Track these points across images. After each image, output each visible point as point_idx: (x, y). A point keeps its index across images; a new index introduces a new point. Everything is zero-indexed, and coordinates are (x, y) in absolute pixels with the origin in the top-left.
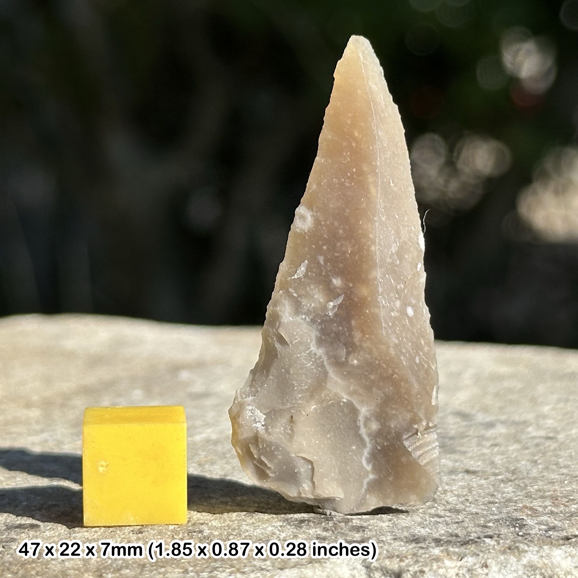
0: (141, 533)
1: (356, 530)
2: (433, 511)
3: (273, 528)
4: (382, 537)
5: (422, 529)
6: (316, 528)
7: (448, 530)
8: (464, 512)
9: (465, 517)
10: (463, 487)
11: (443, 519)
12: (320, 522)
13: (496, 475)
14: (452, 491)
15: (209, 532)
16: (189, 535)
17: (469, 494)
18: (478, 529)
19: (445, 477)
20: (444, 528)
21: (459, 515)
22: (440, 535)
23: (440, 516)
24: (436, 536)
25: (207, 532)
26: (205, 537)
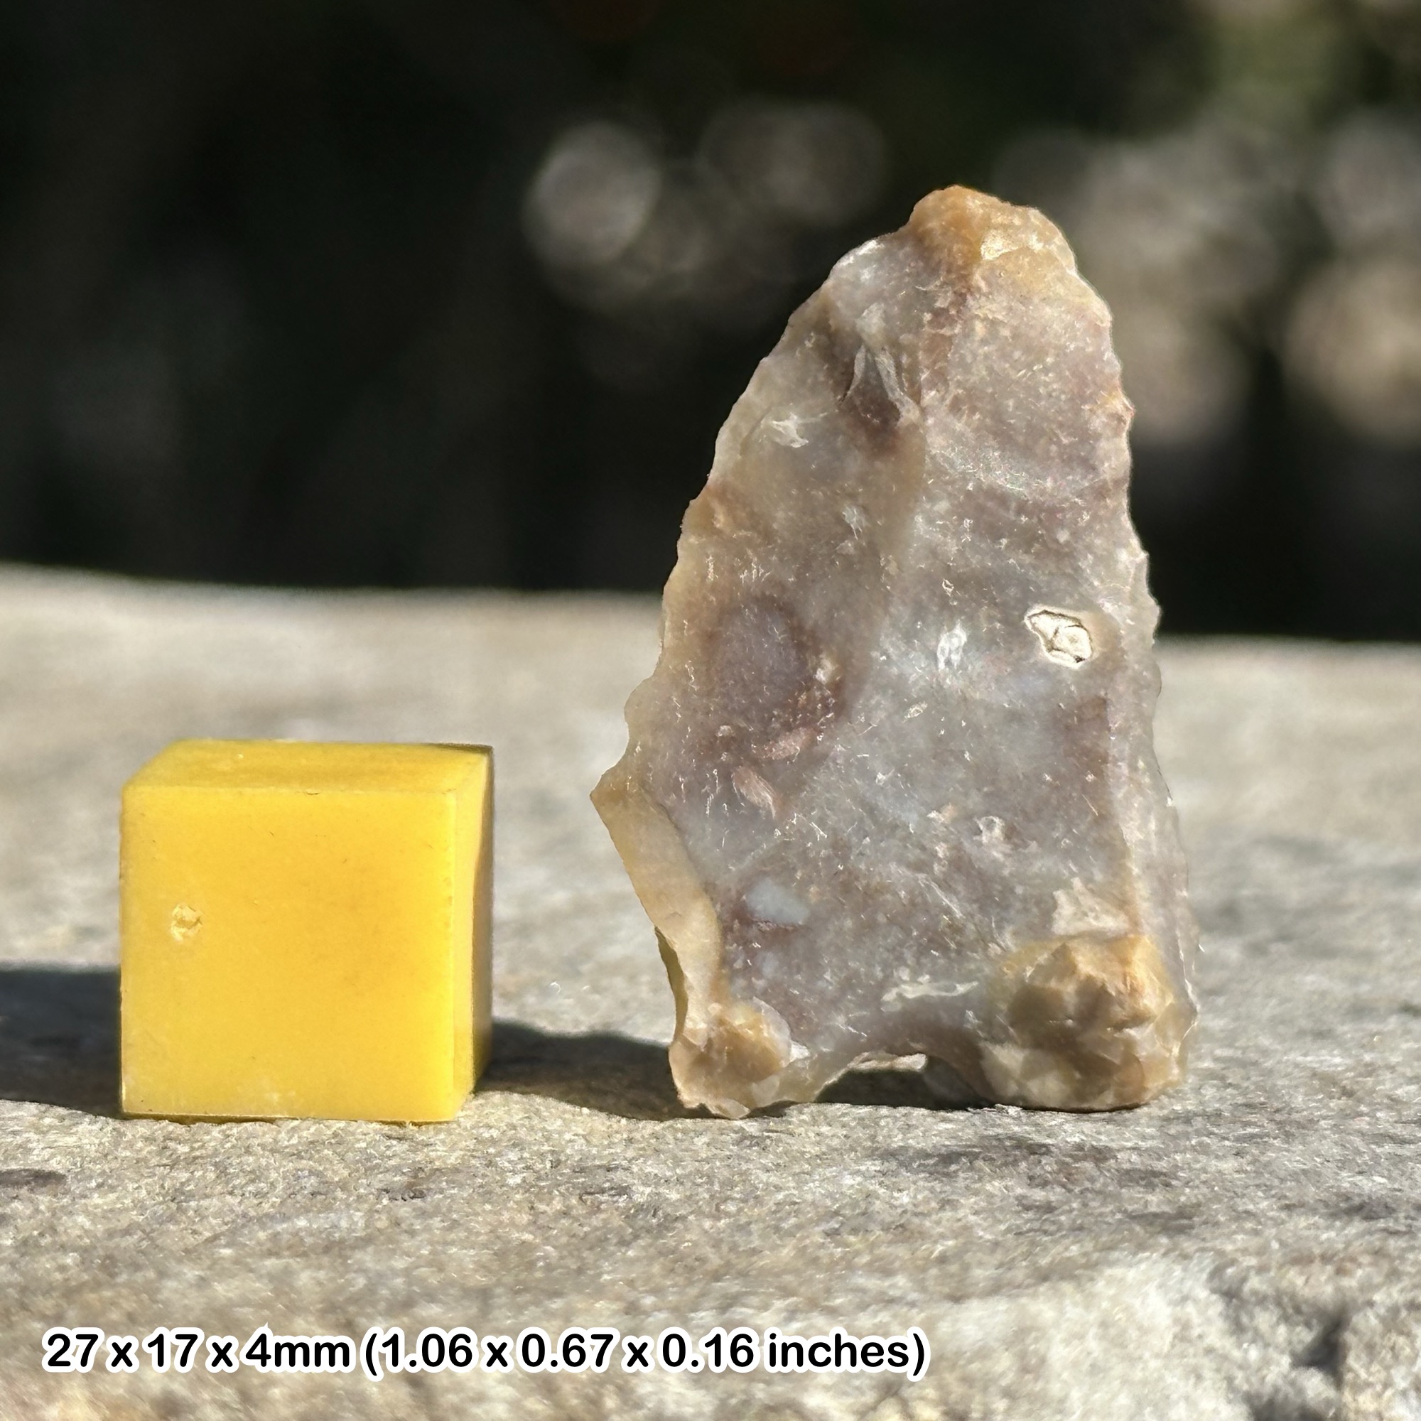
0: (421, 1195)
1: (1143, 1183)
2: (1363, 1125)
3: (859, 1179)
4: (1238, 1200)
5: (1359, 1178)
6: (1002, 1178)
12: (1010, 1159)
14: (1392, 1068)
15: (648, 1190)
16: (584, 1202)
19: (1346, 1027)
23: (1398, 1141)
25: (642, 1194)
26: (640, 1208)
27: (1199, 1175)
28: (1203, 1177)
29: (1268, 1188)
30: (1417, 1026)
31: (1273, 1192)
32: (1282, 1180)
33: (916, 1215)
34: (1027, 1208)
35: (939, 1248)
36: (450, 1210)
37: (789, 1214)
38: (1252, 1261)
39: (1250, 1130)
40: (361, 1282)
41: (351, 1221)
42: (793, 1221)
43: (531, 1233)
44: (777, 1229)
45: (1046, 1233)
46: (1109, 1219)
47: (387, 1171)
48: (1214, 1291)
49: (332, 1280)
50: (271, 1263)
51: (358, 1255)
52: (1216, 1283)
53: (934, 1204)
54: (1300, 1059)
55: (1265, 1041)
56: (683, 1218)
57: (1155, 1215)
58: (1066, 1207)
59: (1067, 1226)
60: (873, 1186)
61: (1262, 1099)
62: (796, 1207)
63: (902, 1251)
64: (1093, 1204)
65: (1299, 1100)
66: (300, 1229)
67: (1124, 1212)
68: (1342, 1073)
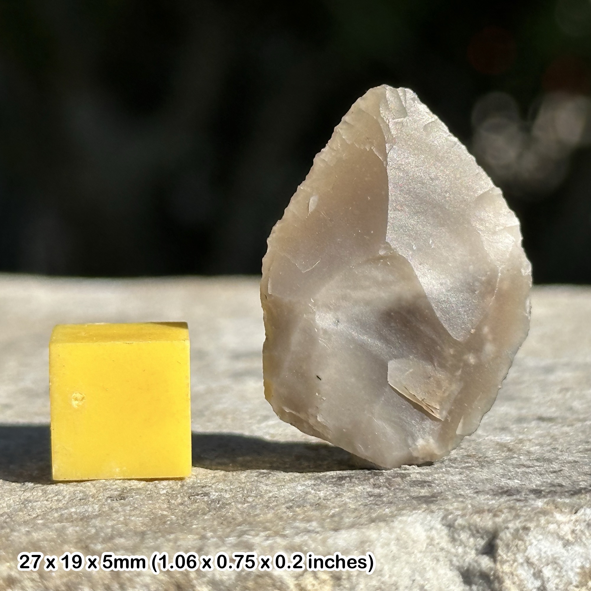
0: (124, 498)
1: (420, 485)
2: (514, 461)
3: (304, 487)
4: (457, 490)
5: (509, 481)
6: (362, 485)
7: (545, 480)
8: (557, 461)
9: (562, 466)
10: (543, 436)
11: (532, 469)
12: (366, 478)
13: (582, 420)
14: (530, 440)
15: (217, 494)
16: (190, 499)
17: (554, 443)
19: (514, 426)
20: (538, 478)
21: (552, 464)
22: (537, 486)
23: (527, 467)
24: (532, 487)
25: (214, 495)
26: (213, 501)
27: (443, 482)
28: (445, 482)
29: (470, 485)
30: (543, 425)
31: (472, 487)
32: (477, 483)
33: (324, 499)
34: (371, 496)
35: (333, 512)
36: (134, 503)
37: (274, 501)
38: (459, 513)
39: (467, 465)
40: (93, 531)
41: (93, 508)
42: (275, 503)
43: (167, 511)
44: (267, 507)
45: (377, 505)
46: (404, 499)
47: (112, 490)
48: (443, 525)
49: (81, 530)
50: (57, 525)
51: (94, 521)
52: (444, 522)
53: (333, 496)
54: (493, 438)
56: (230, 504)
57: (423, 497)
58: (387, 495)
59: (386, 502)
60: (310, 490)
61: (474, 453)
62: (277, 499)
63: (317, 513)
64: (398, 494)
65: (489, 454)
66: (72, 512)
67: (410, 496)
68: (509, 443)
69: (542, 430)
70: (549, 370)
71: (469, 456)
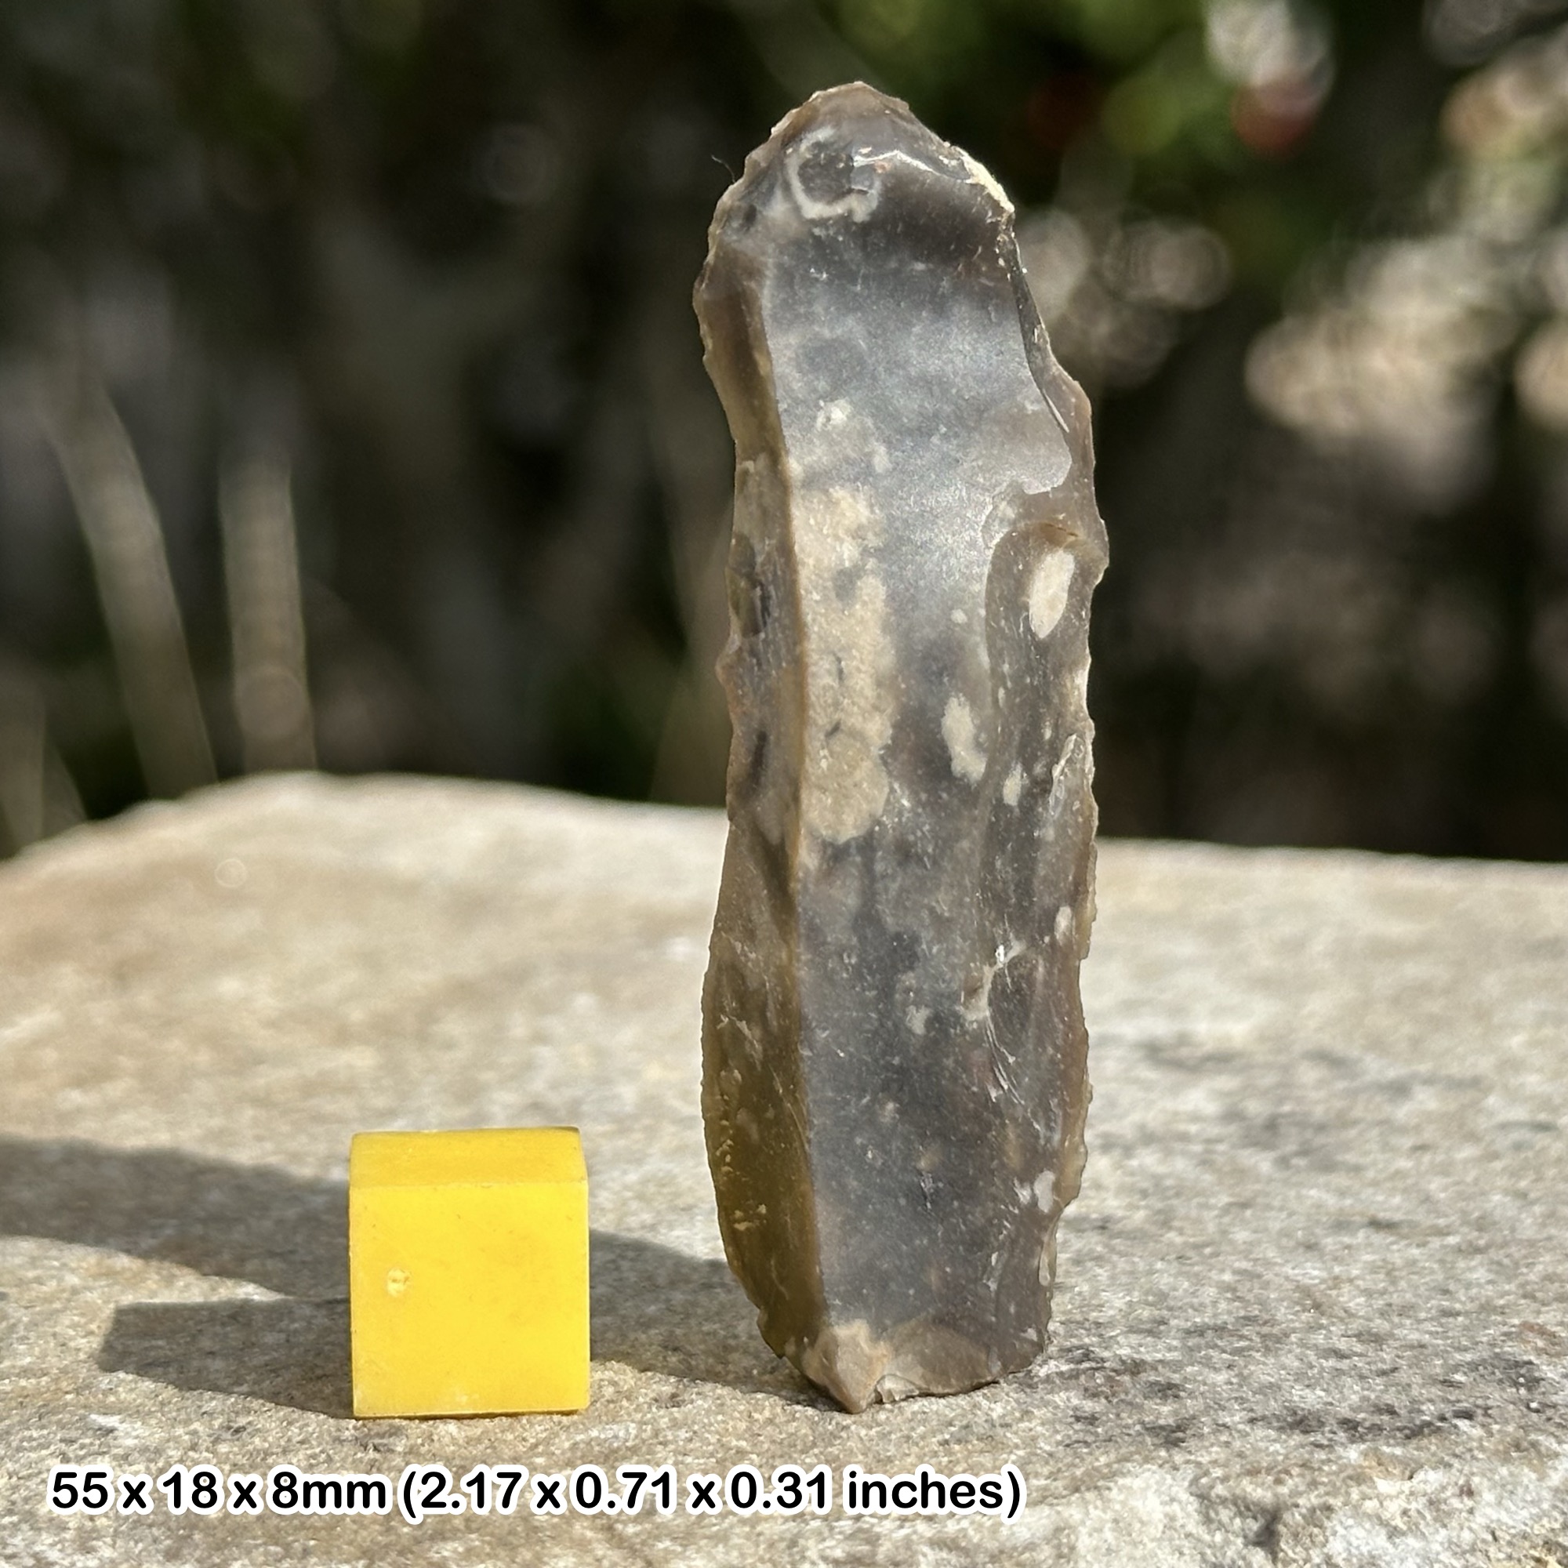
1: (1160, 1395)
2: (1319, 1338)
4: (1220, 1413)
5: (1307, 1391)
6: (1067, 1390)
7: (1366, 1393)
8: (1391, 1342)
9: (1398, 1357)
10: (1374, 1269)
11: (1347, 1361)
13: (1442, 1232)
14: (1351, 1281)
17: (1391, 1289)
18: (1433, 1390)
19: (1329, 1240)
20: (1355, 1387)
21: (1382, 1350)
22: (1352, 1409)
23: (1340, 1355)
24: (1344, 1411)
27: (1199, 1387)
28: (1202, 1389)
29: (1243, 1401)
30: (1378, 1238)
31: (1246, 1405)
33: (1002, 1426)
34: (1078, 1419)
36: (694, 1423)
38: (1219, 1472)
39: (1242, 1344)
41: (627, 1431)
45: (1086, 1444)
46: (1131, 1432)
48: (1192, 1494)
52: (1194, 1489)
53: (1017, 1414)
54: (1290, 1272)
55: (1271, 1253)
57: (1162, 1428)
58: (1104, 1418)
59: (1101, 1438)
61: (1257, 1312)
64: (1123, 1415)
65: (1281, 1312)
67: (1142, 1423)
68: (1315, 1285)
69: (1373, 1253)
70: (1399, 1090)
71: (1249, 1320)
